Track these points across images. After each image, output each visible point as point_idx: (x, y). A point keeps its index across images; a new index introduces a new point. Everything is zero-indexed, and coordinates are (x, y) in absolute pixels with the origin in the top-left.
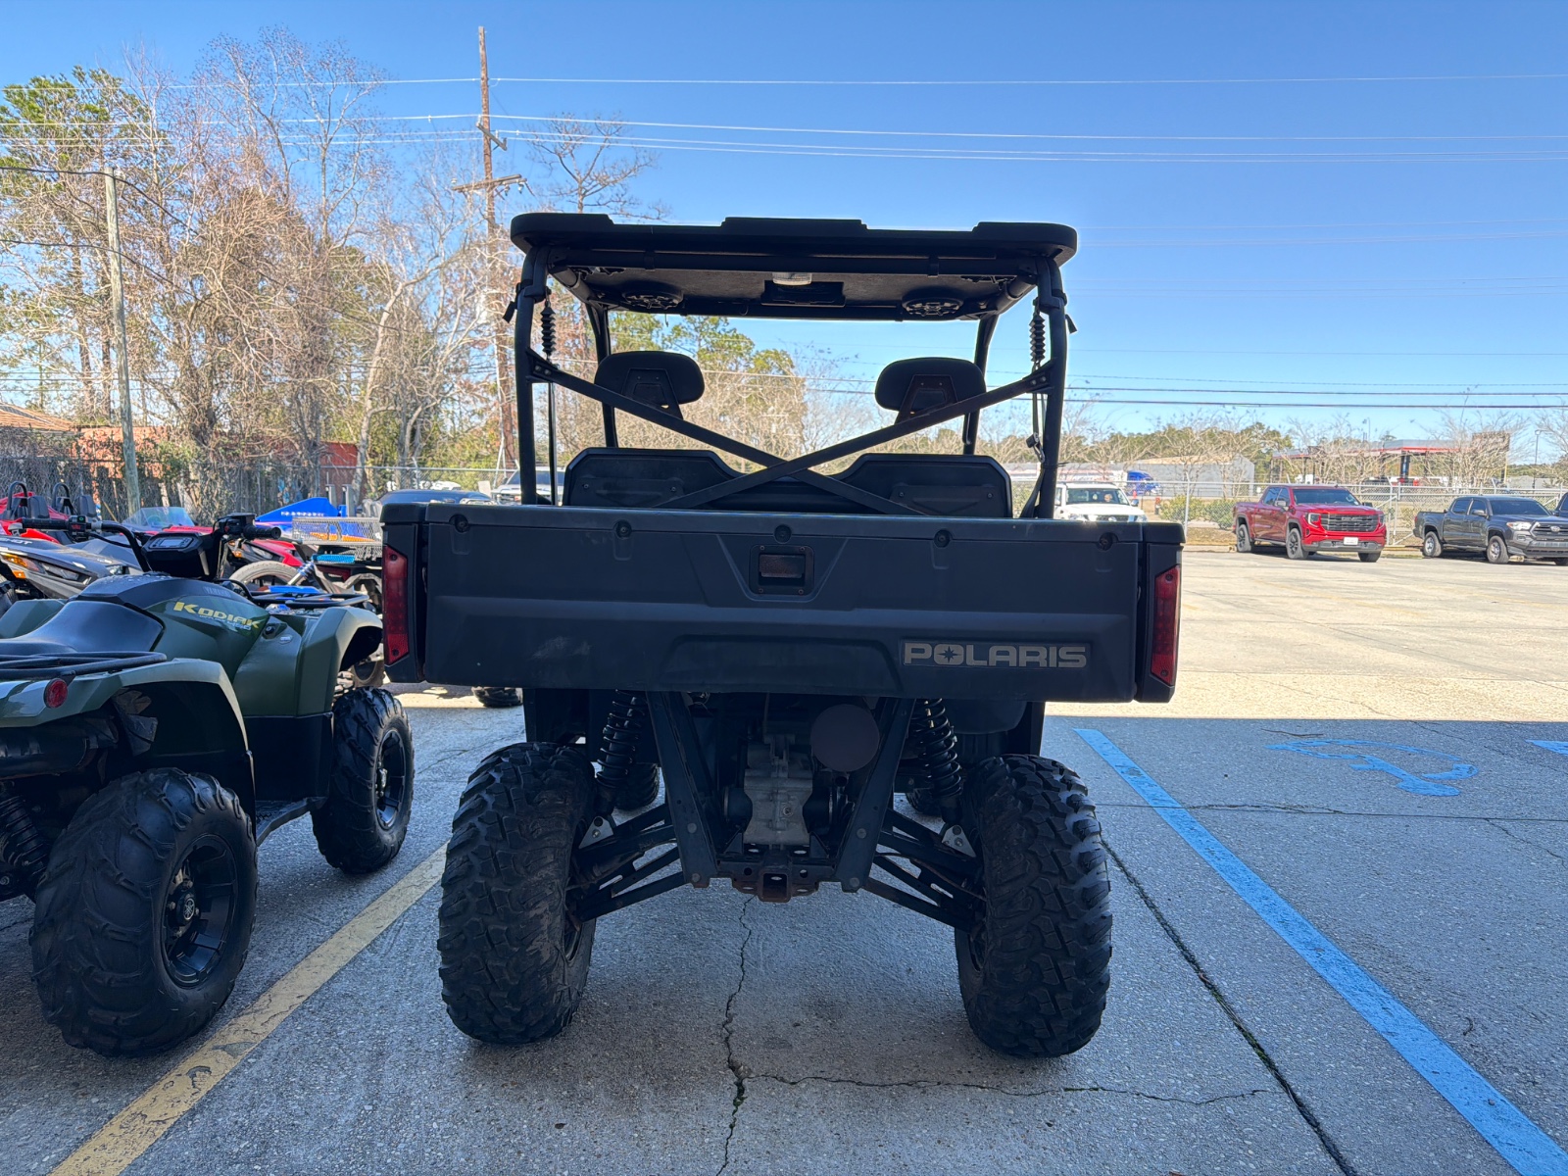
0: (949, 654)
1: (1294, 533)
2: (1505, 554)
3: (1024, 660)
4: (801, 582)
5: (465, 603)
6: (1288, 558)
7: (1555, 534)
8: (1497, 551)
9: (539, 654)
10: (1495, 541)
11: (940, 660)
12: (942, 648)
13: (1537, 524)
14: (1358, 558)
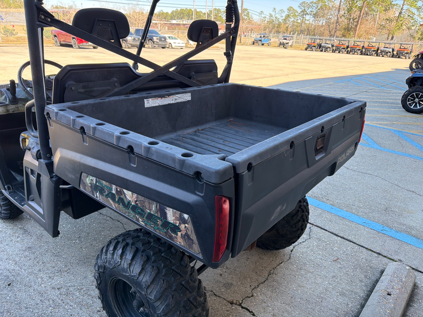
0: (342, 158)
1: (74, 41)
2: (126, 46)
3: (350, 152)
5: (254, 209)
6: (73, 48)
7: (137, 40)
8: (125, 45)
10: (124, 42)
11: (341, 161)
13: (133, 38)
14: (92, 48)
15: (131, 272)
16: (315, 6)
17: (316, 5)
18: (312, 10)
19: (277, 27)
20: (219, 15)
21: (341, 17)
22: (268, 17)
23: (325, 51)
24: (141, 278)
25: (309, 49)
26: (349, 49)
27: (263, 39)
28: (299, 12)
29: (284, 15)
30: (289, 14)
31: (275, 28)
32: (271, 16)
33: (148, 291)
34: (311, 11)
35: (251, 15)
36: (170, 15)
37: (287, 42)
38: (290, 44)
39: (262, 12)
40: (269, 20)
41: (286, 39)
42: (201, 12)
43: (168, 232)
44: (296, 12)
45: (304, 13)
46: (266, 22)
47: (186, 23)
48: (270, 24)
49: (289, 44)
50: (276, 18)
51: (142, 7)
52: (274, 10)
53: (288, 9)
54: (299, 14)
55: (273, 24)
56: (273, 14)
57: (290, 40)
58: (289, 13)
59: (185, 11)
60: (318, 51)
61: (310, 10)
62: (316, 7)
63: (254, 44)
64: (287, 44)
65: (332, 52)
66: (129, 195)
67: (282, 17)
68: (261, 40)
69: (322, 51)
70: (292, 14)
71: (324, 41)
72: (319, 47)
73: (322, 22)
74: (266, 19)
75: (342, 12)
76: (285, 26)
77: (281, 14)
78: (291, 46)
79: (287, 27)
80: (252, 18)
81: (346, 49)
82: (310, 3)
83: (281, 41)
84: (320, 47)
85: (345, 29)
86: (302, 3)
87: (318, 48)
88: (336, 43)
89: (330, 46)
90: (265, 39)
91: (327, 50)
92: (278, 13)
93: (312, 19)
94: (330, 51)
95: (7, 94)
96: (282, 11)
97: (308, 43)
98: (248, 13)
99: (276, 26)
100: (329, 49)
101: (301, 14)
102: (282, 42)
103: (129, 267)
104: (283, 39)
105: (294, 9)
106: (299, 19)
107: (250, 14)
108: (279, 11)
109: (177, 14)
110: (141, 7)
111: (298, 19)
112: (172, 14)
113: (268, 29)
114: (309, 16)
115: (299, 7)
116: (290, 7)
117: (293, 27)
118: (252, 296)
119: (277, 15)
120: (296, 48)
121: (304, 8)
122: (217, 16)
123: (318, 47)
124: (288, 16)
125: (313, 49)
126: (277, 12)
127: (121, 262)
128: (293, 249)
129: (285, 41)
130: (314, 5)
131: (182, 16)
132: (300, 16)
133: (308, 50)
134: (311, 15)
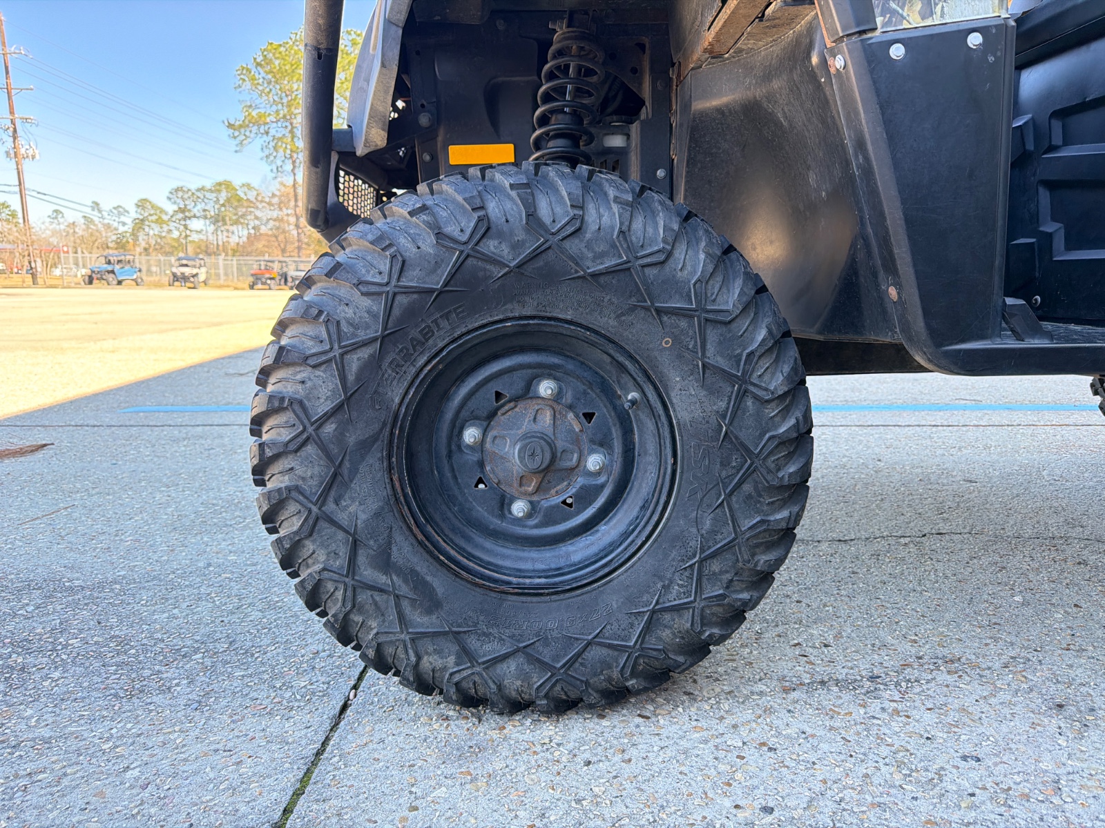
16: (210, 197)
17: (214, 195)
18: (206, 208)
25: (260, 286)
27: (117, 268)
28: (171, 212)
29: (128, 220)
30: (143, 217)
34: (205, 210)
37: (195, 271)
38: (201, 278)
41: (188, 265)
44: (161, 212)
45: (185, 215)
49: (199, 276)
53: (138, 206)
54: (172, 217)
57: (199, 268)
58: (142, 214)
61: (200, 206)
62: (214, 199)
63: (91, 282)
64: (193, 276)
68: (112, 272)
70: (150, 218)
72: (284, 280)
77: (119, 217)
78: (205, 282)
82: (196, 190)
83: (174, 270)
90: (123, 268)
92: (109, 214)
93: (210, 229)
96: (120, 209)
97: (255, 272)
102: (179, 274)
104: (178, 265)
105: (154, 206)
106: (173, 228)
108: (110, 210)
114: (202, 221)
115: (169, 199)
116: (143, 199)
119: (109, 221)
121: (183, 201)
123: (281, 280)
124: (140, 224)
126: (105, 213)
129: (187, 271)
130: (208, 195)
132: (174, 222)
133: (255, 287)
134: (205, 217)
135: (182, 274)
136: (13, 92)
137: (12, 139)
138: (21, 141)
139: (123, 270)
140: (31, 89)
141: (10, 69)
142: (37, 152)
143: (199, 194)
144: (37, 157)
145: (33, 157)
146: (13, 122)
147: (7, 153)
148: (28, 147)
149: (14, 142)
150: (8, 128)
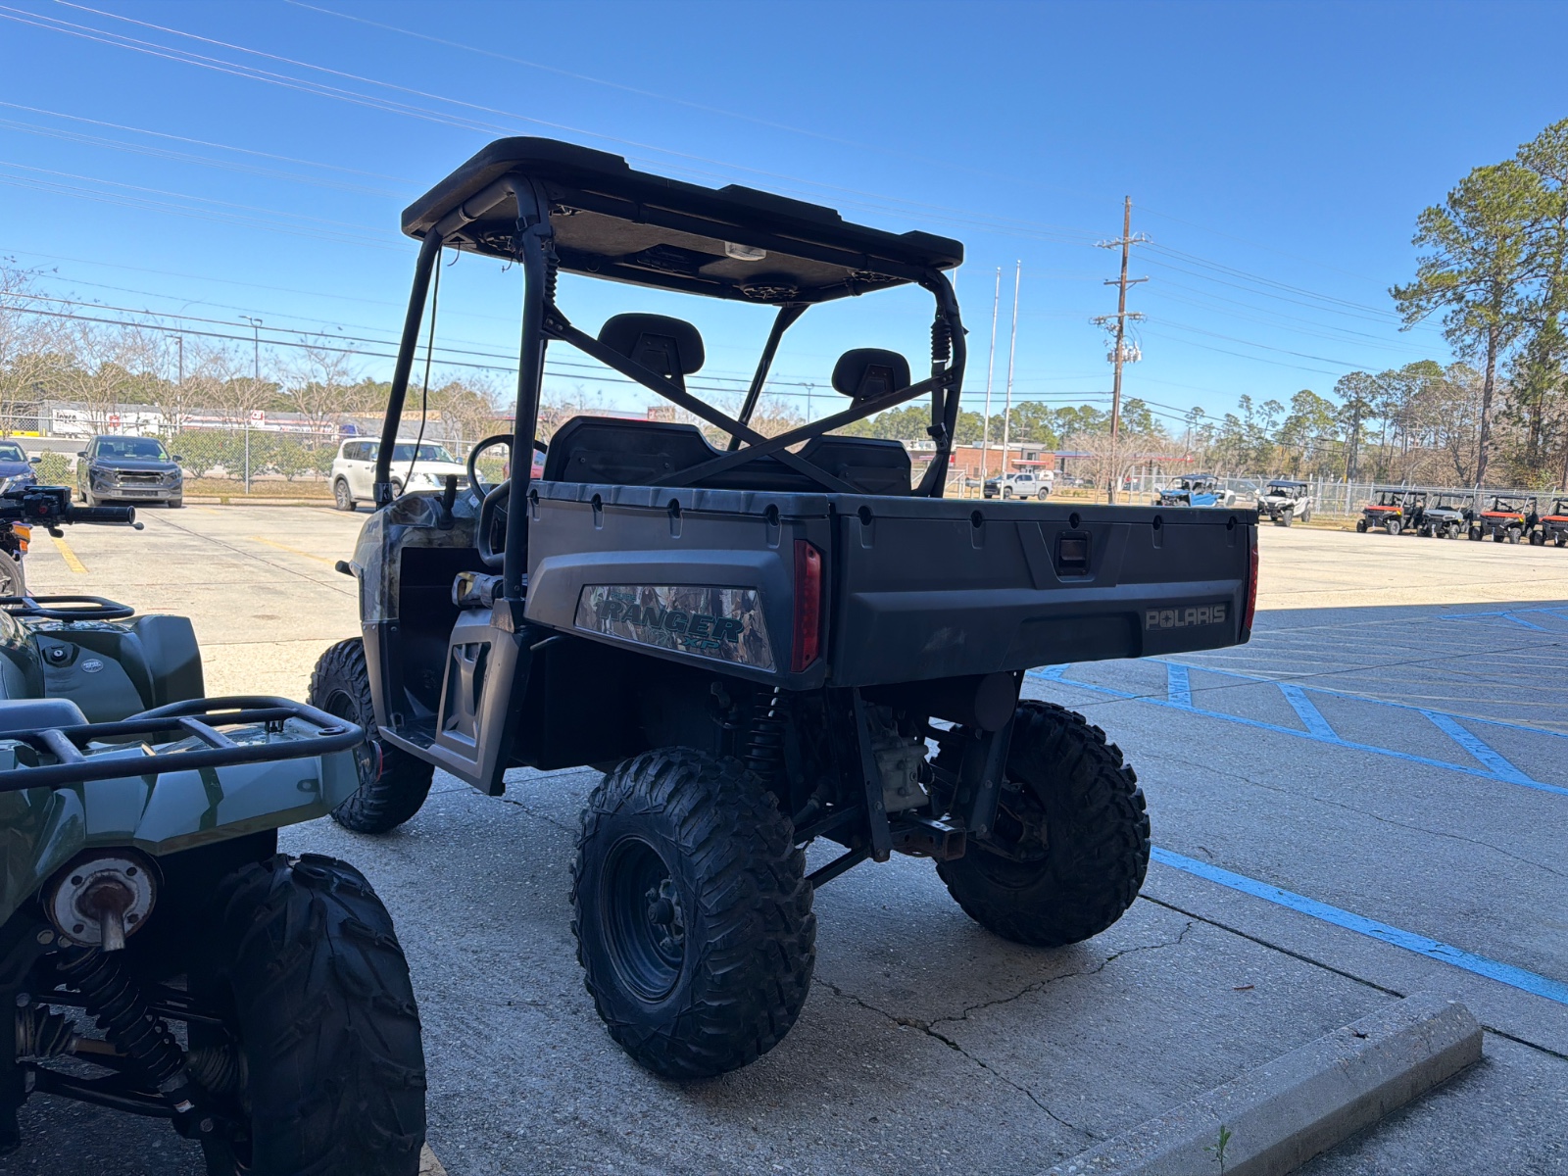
0: (1167, 619)
3: (1201, 618)
4: (1080, 564)
5: (877, 599)
9: (928, 647)
11: (1163, 625)
12: (1164, 614)
15: (654, 798)
16: (1398, 387)
17: (1404, 384)
18: (1389, 401)
19: (1257, 459)
20: (1041, 423)
21: (1496, 417)
22: (1218, 424)
23: (1440, 536)
24: (670, 808)
25: (1375, 528)
26: (1538, 528)
27: (1192, 493)
28: (1340, 408)
29: (1281, 418)
30: (1300, 414)
31: (1250, 462)
32: (1231, 420)
33: (683, 831)
34: (1386, 405)
35: (1157, 421)
36: (874, 426)
37: (1288, 502)
38: (1297, 511)
39: (1196, 409)
40: (1223, 436)
41: (1282, 494)
42: (978, 415)
43: (723, 642)
44: (1326, 408)
45: (1357, 411)
46: (1212, 442)
47: (925, 449)
48: (1227, 449)
49: (1295, 509)
50: (1250, 426)
51: (780, 401)
52: (1245, 404)
53: (1295, 399)
54: (1340, 414)
55: (1243, 449)
56: (1241, 415)
57: (1296, 498)
58: (1299, 410)
59: (922, 414)
60: (1411, 534)
61: (1381, 399)
62: (1404, 389)
64: (1288, 511)
65: (1467, 537)
66: (664, 595)
67: (1274, 424)
68: (1185, 498)
69: (1426, 534)
70: (1310, 416)
71: (1432, 502)
72: (1412, 520)
73: (1430, 439)
74: (1214, 432)
75: (1499, 405)
76: (1286, 455)
77: (1270, 416)
78: (1303, 517)
79: (1295, 459)
80: (1160, 431)
81: (1524, 526)
82: (1378, 377)
83: (1262, 499)
84: (1420, 523)
85: (1518, 460)
86: (1349, 379)
87: (1411, 524)
88: (1485, 506)
89: (1459, 517)
90: (1200, 493)
91: (1447, 532)
92: (1258, 412)
93: (1390, 432)
94: (1460, 536)
95: (434, 507)
96: (1273, 405)
97: (1368, 507)
98: (1146, 415)
99: (1253, 454)
100: (1453, 528)
101: (1348, 414)
103: (651, 790)
104: (1269, 492)
105: (1317, 400)
106: (1339, 430)
107: (1153, 417)
108: (1261, 407)
109: (895, 425)
110: (777, 400)
111: (1336, 432)
112: (878, 424)
113: (1220, 464)
114: (1381, 420)
115: (1337, 390)
116: (1303, 392)
117: (1317, 457)
118: (964, 1018)
119: (1256, 420)
120: (1324, 524)
121: (1357, 393)
122: (1032, 427)
123: (1408, 521)
124: (1296, 424)
125: (1392, 528)
126: (1254, 411)
127: (634, 786)
128: (1116, 956)
129: (1278, 500)
130: (1395, 384)
131: (911, 428)
132: (1341, 421)
133: (1369, 529)
134: (1385, 415)
135: (1272, 504)
136: (1127, 285)
137: (1116, 340)
138: (1125, 341)
139: (1200, 496)
140: (1146, 280)
141: (1128, 260)
142: (1140, 352)
143: (1381, 382)
144: (1139, 358)
145: (1135, 357)
146: (1121, 322)
147: (1109, 355)
148: (1131, 347)
149: (1118, 343)
150: (1115, 327)
